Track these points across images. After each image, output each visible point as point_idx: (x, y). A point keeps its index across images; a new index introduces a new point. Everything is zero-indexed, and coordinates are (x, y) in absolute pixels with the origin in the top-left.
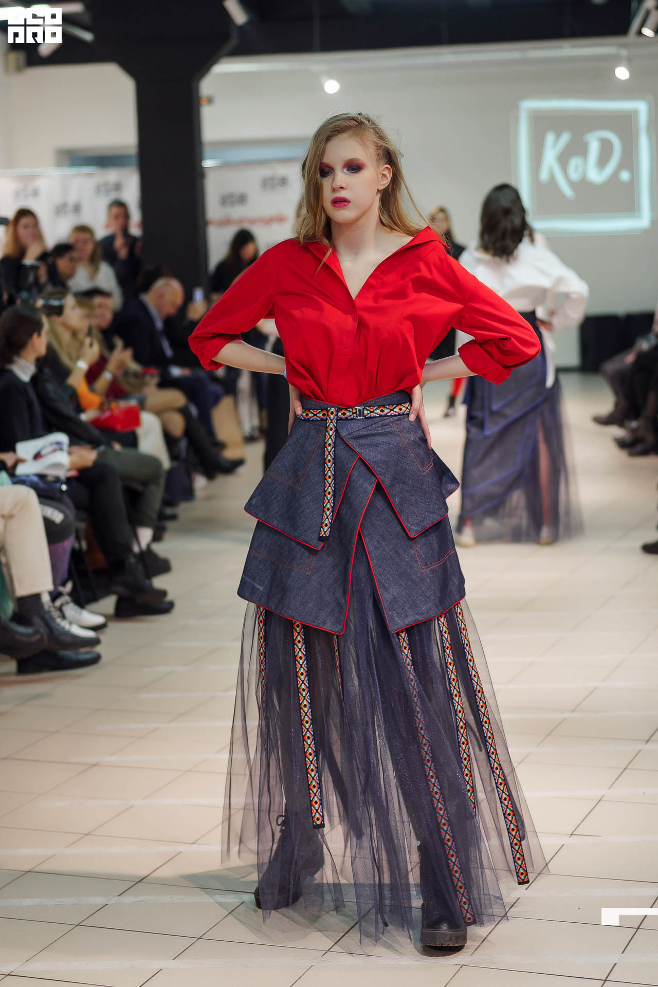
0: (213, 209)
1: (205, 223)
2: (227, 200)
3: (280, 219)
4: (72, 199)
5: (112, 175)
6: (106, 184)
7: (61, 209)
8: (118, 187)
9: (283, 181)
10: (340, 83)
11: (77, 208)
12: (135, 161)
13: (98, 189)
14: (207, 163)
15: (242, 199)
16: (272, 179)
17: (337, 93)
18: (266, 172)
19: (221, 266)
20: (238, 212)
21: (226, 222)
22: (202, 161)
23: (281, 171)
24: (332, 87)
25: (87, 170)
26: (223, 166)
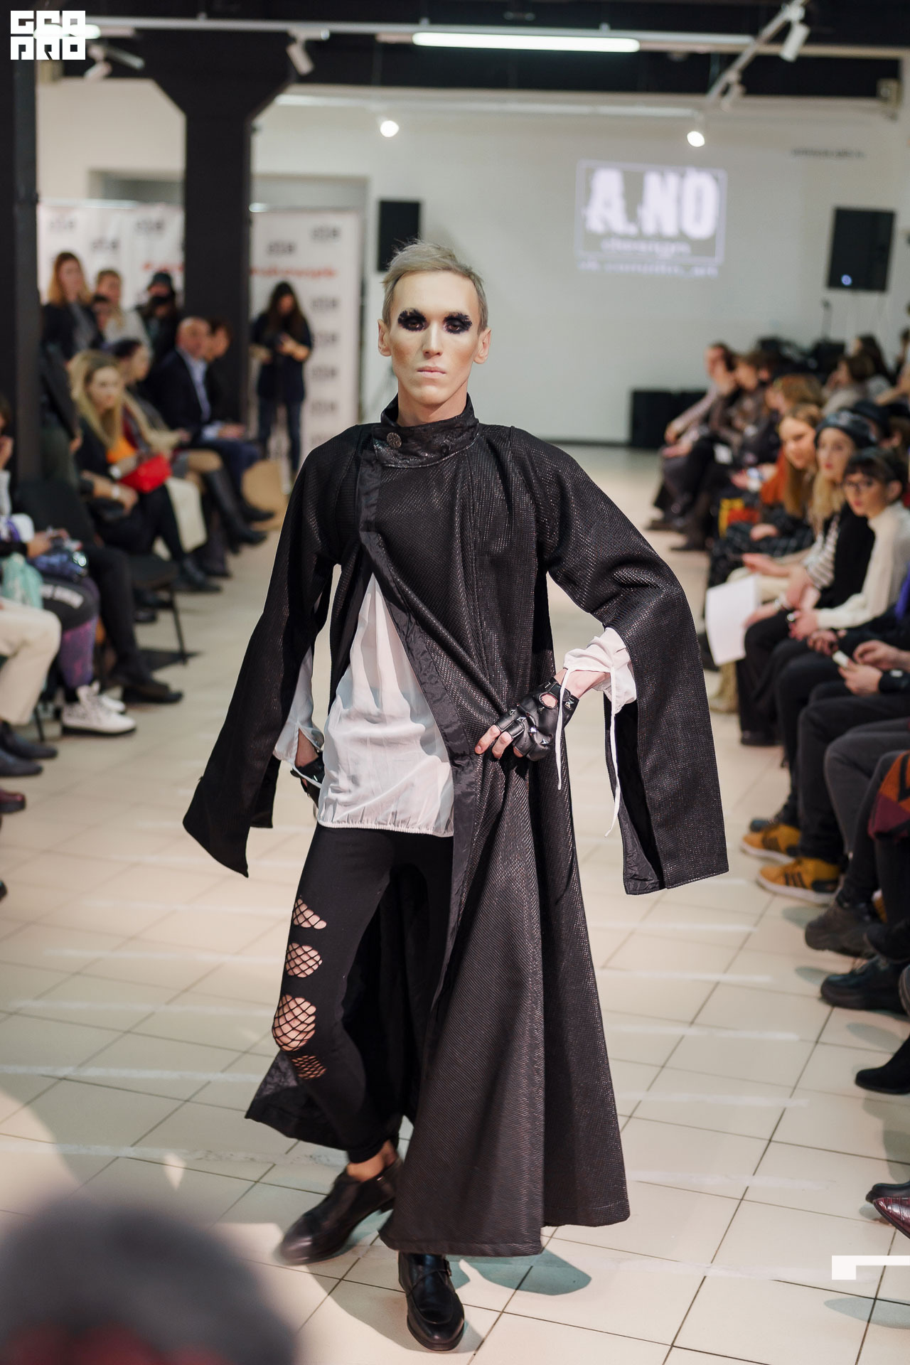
0: (259, 256)
3: (329, 273)
4: (110, 234)
5: (155, 212)
7: (98, 245)
9: (335, 233)
10: (399, 126)
11: (115, 245)
12: (178, 195)
14: (256, 208)
15: (290, 248)
17: (396, 135)
18: (318, 221)
19: (264, 318)
20: (284, 262)
21: (271, 272)
22: (249, 205)
23: (333, 221)
24: (389, 128)
25: (127, 205)
26: (273, 211)
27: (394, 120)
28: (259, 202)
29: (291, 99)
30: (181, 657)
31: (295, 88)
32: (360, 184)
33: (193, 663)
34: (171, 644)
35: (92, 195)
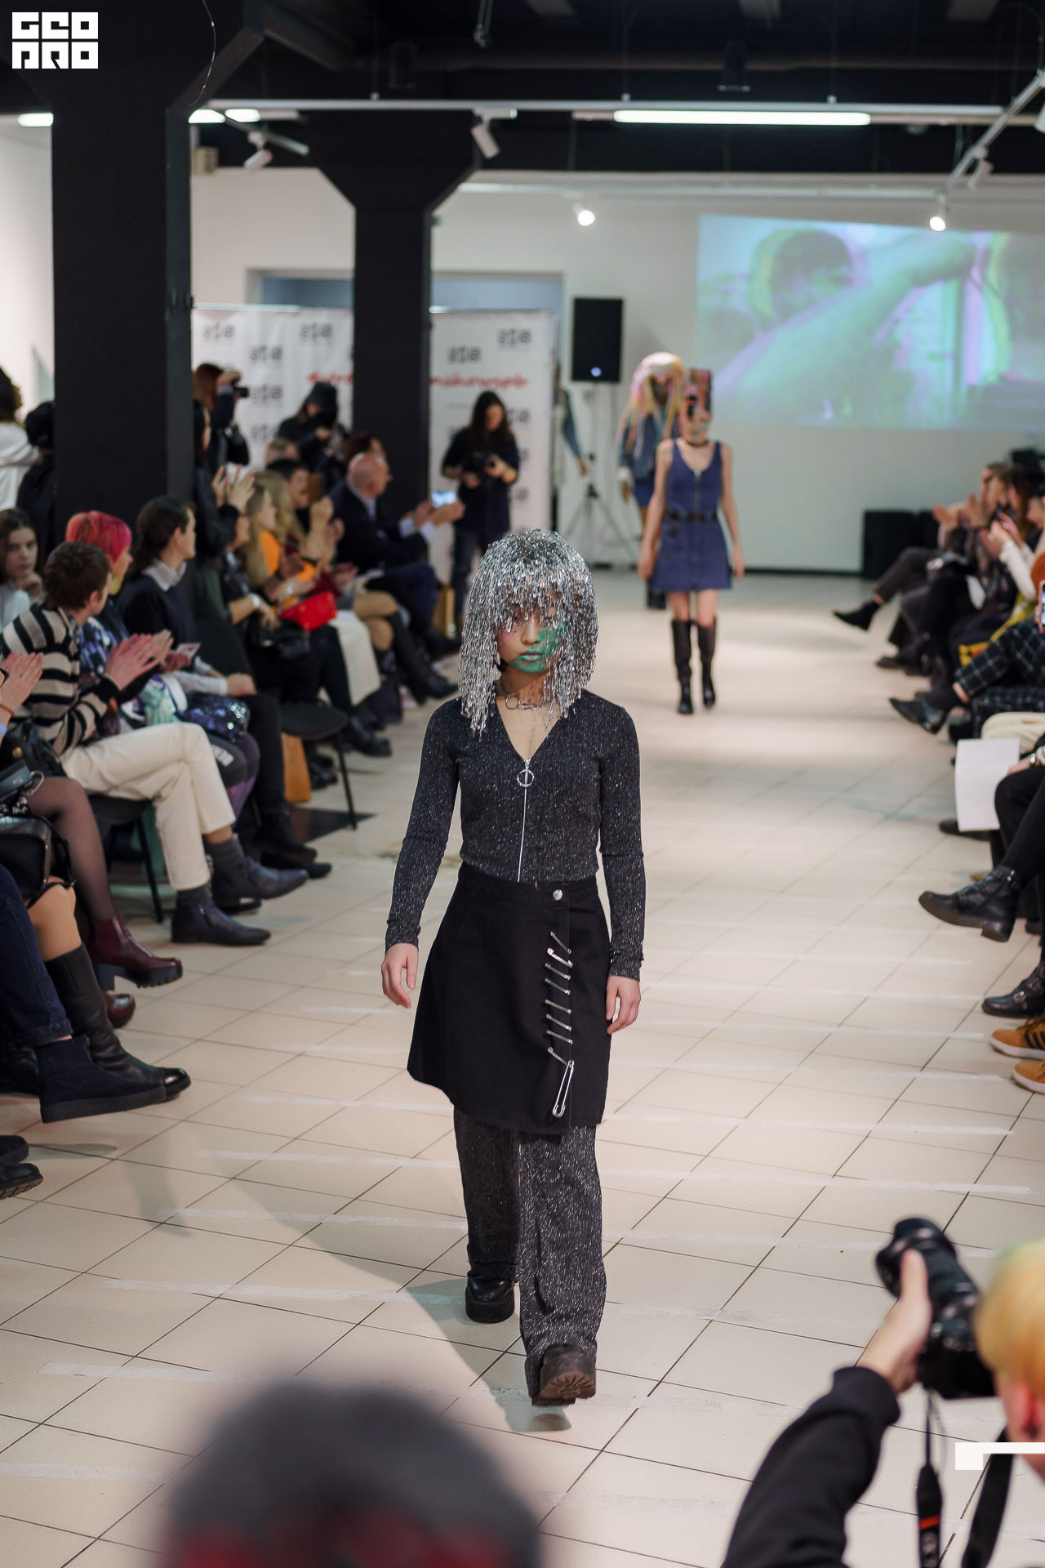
0: (439, 365)
1: (429, 381)
2: (456, 355)
3: (519, 382)
4: (272, 343)
5: (321, 317)
6: (314, 326)
7: (257, 354)
8: (327, 332)
9: (525, 337)
10: (597, 214)
11: (278, 354)
12: (348, 297)
13: (304, 332)
14: (435, 309)
15: (475, 355)
16: (513, 332)
17: (594, 225)
18: (505, 323)
20: (467, 370)
21: (453, 381)
22: (429, 306)
23: (522, 323)
24: (586, 218)
25: (291, 309)
26: (453, 313)
27: (591, 210)
28: (439, 304)
29: (476, 187)
30: (350, 819)
31: (479, 175)
32: (555, 279)
33: (362, 825)
34: (341, 806)
35: (249, 300)
